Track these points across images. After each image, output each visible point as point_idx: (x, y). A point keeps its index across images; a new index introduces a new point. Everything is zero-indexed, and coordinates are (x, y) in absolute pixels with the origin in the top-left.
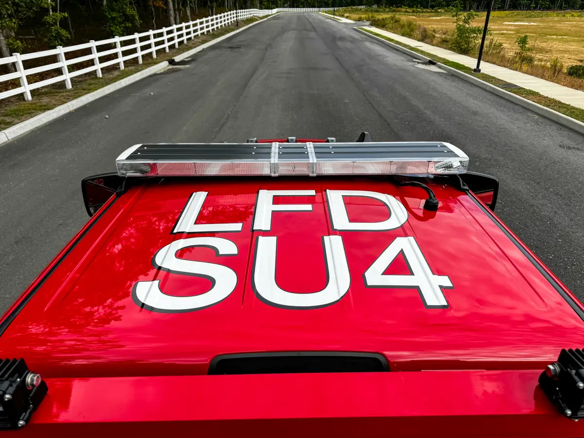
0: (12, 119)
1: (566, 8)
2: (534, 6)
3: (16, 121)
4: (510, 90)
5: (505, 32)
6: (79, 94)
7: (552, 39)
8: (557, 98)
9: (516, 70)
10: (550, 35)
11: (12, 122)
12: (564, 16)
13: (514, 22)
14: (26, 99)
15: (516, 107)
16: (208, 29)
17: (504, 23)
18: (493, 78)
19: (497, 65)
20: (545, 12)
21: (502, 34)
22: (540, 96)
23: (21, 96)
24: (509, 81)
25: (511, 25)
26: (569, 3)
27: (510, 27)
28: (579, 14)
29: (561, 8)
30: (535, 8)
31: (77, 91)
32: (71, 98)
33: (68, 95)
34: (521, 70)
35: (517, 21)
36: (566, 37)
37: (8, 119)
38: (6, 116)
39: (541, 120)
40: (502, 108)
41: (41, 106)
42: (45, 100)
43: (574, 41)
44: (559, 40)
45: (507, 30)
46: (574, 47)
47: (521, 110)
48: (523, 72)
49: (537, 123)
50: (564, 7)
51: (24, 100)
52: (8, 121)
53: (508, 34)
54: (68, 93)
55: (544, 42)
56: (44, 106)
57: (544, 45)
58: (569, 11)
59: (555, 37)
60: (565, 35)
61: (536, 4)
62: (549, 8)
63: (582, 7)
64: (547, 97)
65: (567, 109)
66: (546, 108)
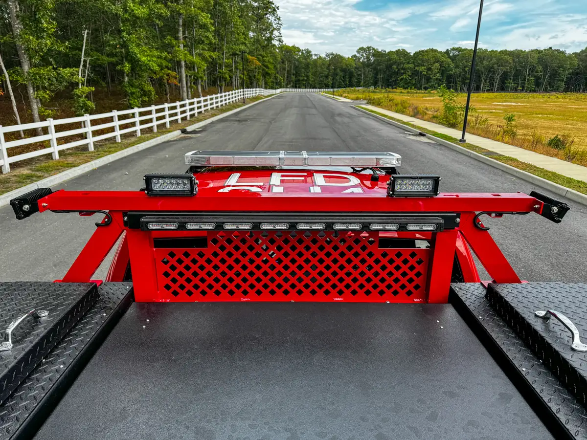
0: (43, 174)
1: (550, 91)
2: (521, 88)
3: (46, 175)
4: (491, 156)
5: (494, 111)
6: (101, 155)
7: (538, 117)
8: (533, 163)
9: (498, 140)
10: (536, 114)
11: (43, 176)
12: (549, 98)
13: (503, 102)
14: (54, 158)
15: (496, 171)
16: (217, 105)
17: (493, 103)
18: (477, 147)
19: (481, 136)
20: (531, 95)
21: (491, 112)
22: (518, 161)
23: (49, 156)
24: (491, 150)
25: (500, 105)
26: (553, 87)
27: (498, 107)
28: (563, 96)
29: (546, 91)
30: (522, 90)
31: (99, 153)
32: (94, 158)
33: (91, 156)
34: (503, 141)
35: (505, 101)
36: (550, 116)
37: (39, 174)
38: (38, 170)
39: (518, 181)
40: (484, 171)
41: (68, 164)
42: (70, 159)
43: (558, 119)
44: (545, 119)
45: (495, 109)
46: (559, 125)
47: (501, 173)
48: (504, 143)
49: (514, 183)
51: (52, 159)
52: (39, 175)
53: (497, 112)
54: (90, 155)
55: (530, 120)
56: (71, 164)
57: (530, 122)
58: (554, 93)
59: (540, 116)
60: (550, 114)
61: (523, 87)
62: (535, 91)
63: (567, 90)
64: (524, 163)
65: (541, 172)
66: (522, 171)
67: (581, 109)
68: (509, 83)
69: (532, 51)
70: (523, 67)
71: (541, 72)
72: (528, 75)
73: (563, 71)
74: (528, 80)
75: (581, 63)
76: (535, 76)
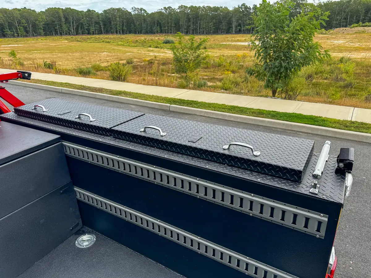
1: (36, 36)
5: (4, 51)
7: (35, 52)
9: (13, 69)
10: (33, 51)
12: (37, 40)
13: (8, 45)
17: (1, 46)
20: (25, 38)
21: (3, 52)
25: (6, 47)
26: (37, 33)
27: (6, 48)
28: (45, 38)
29: (33, 36)
30: (18, 36)
35: (10, 44)
36: (42, 51)
39: (34, 90)
40: (11, 89)
43: (47, 53)
44: (39, 53)
45: (4, 50)
46: (48, 56)
47: (22, 88)
49: (32, 91)
50: (36, 35)
53: (6, 52)
55: (31, 55)
57: (31, 56)
58: (39, 37)
59: (36, 51)
60: (41, 50)
61: (18, 34)
62: (26, 36)
63: (46, 35)
64: (34, 79)
65: (45, 82)
66: (34, 84)
67: (57, 45)
68: (7, 32)
69: (14, 9)
70: (12, 20)
71: (26, 24)
72: (18, 26)
73: (39, 23)
74: (19, 29)
75: (47, 18)
76: (23, 27)
